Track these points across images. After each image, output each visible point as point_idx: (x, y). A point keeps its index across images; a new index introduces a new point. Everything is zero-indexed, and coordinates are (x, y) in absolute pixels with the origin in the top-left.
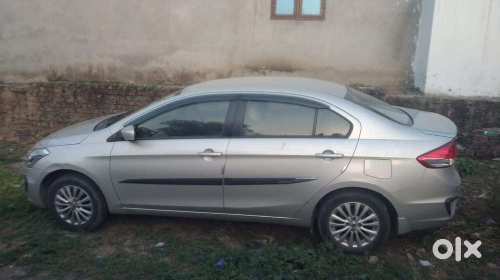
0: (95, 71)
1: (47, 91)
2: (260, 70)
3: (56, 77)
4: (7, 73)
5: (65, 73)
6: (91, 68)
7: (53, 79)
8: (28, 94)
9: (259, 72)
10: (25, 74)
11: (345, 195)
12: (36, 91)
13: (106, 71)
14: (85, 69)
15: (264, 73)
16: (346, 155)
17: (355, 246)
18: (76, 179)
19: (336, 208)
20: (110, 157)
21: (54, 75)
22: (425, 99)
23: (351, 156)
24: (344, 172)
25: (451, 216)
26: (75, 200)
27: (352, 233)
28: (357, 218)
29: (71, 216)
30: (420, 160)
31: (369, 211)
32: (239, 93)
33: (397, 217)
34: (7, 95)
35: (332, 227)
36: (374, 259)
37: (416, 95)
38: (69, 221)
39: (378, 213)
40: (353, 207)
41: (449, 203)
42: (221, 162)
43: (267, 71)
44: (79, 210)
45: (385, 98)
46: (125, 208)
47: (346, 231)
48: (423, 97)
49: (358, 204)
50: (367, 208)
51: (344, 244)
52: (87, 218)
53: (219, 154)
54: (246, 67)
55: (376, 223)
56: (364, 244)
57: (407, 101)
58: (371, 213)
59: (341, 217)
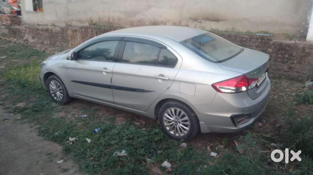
0: (111, 20)
1: (85, 31)
2: (198, 20)
3: (93, 23)
4: (73, 20)
5: (98, 21)
6: (109, 18)
7: (91, 24)
8: (77, 32)
9: (198, 22)
10: (80, 21)
11: (171, 103)
12: (80, 31)
13: (116, 20)
14: (106, 19)
15: (200, 22)
16: (170, 78)
17: (177, 135)
18: (55, 77)
19: (167, 110)
20: (67, 68)
21: (92, 22)
22: (303, 45)
23: (173, 79)
24: (169, 89)
25: (238, 127)
26: (56, 88)
27: (176, 126)
28: (178, 118)
29: (56, 95)
30: (214, 86)
31: (184, 115)
32: (123, 36)
33: (198, 121)
34: (70, 32)
35: (166, 121)
36: (184, 145)
37: (297, 42)
38: (55, 98)
39: (189, 116)
40: (175, 111)
41: (233, 118)
42: (110, 76)
43: (203, 21)
44: (58, 93)
45: (271, 43)
46: (75, 95)
47: (172, 125)
48: (301, 43)
49: (178, 110)
50: (183, 113)
51: (172, 132)
52: (61, 98)
53: (109, 71)
54: (190, 18)
55: (188, 123)
56: (182, 135)
57: (288, 46)
58: (185, 116)
59: (170, 116)
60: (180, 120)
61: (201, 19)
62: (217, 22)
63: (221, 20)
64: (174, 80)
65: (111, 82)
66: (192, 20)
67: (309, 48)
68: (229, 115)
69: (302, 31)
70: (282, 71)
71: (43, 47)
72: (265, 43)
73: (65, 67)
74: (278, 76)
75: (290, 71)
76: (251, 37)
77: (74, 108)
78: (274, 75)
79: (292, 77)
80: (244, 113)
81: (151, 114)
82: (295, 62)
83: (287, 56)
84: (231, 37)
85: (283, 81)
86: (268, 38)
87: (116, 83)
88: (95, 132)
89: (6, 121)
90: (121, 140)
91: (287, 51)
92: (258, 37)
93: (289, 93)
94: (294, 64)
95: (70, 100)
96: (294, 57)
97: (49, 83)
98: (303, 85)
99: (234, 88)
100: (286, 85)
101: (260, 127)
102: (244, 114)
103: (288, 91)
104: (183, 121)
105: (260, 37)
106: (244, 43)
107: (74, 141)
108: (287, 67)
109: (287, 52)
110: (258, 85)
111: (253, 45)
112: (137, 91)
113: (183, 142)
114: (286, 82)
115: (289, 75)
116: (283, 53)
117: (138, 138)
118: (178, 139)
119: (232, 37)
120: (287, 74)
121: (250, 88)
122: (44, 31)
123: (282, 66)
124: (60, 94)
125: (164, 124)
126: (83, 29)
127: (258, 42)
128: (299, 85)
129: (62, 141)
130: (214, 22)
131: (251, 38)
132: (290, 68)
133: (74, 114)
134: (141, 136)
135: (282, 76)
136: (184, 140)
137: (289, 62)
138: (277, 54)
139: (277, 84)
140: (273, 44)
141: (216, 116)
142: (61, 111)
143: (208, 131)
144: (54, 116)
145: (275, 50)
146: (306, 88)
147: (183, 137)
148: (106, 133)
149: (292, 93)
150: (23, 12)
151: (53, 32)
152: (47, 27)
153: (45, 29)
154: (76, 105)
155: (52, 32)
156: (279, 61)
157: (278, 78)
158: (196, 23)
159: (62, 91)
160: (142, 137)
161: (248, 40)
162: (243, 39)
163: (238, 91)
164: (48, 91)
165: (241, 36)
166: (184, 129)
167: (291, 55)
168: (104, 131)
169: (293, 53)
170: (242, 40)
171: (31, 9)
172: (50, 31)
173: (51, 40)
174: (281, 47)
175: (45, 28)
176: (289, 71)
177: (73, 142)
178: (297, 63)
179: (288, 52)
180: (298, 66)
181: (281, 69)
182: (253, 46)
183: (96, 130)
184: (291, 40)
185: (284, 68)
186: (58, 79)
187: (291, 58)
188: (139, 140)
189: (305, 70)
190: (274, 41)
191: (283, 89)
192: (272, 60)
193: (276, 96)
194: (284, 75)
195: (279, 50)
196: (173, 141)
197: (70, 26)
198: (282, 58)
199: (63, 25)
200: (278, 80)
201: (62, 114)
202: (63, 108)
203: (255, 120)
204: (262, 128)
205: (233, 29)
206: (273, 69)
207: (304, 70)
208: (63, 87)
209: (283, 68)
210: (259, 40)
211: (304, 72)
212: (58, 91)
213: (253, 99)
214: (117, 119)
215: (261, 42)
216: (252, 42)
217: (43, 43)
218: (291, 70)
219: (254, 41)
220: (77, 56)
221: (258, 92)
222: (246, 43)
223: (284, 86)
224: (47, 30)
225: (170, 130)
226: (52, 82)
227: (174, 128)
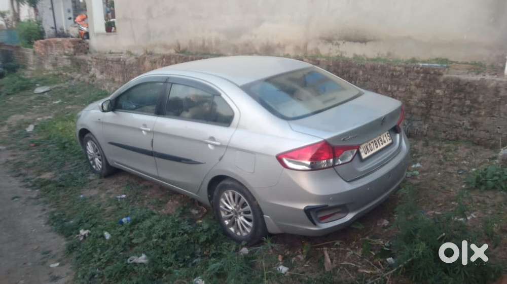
3: (181, 49)
4: (156, 46)
5: (188, 46)
7: (178, 51)
8: (157, 64)
9: (333, 43)
10: (165, 46)
11: (227, 182)
12: (161, 61)
13: (214, 44)
14: (199, 43)
15: (338, 44)
16: (224, 144)
17: (238, 234)
18: (92, 136)
19: (224, 194)
20: (102, 123)
21: (179, 47)
22: (495, 82)
23: (226, 144)
24: (222, 160)
25: (319, 227)
26: (94, 152)
27: (236, 220)
28: (238, 206)
29: (94, 163)
30: (279, 158)
31: (245, 203)
33: (262, 214)
34: (147, 64)
35: (224, 211)
36: (245, 250)
37: (488, 77)
38: (94, 167)
39: (251, 206)
40: (234, 196)
41: (308, 211)
42: (151, 136)
43: (341, 42)
44: (97, 160)
45: (441, 79)
46: (115, 163)
47: (232, 217)
48: (493, 80)
49: (237, 193)
50: (243, 199)
51: (232, 229)
52: (101, 167)
53: (149, 129)
54: (321, 38)
55: (250, 216)
56: (244, 234)
57: (470, 84)
58: (247, 205)
59: (228, 204)
60: (241, 210)
61: (338, 38)
62: (364, 44)
63: (370, 41)
64: (227, 147)
65: (152, 147)
66: (324, 41)
68: (302, 206)
70: (460, 128)
71: (113, 86)
72: (430, 80)
73: (100, 122)
74: (454, 138)
75: (475, 129)
76: (407, 70)
77: (116, 183)
78: (446, 136)
79: (479, 139)
80: (326, 204)
81: (205, 198)
82: (483, 113)
83: (468, 102)
84: (376, 70)
85: (461, 146)
86: (436, 70)
87: (157, 149)
88: (122, 223)
89: (17, 199)
90: (149, 237)
91: (469, 93)
92: (419, 69)
93: (466, 168)
94: (481, 116)
95: (112, 172)
96: (480, 104)
97: (86, 145)
98: (494, 155)
99: (309, 163)
100: (465, 153)
101: (384, 227)
102: (327, 206)
103: (464, 164)
104: (244, 213)
105: (422, 70)
106: (397, 79)
107: (87, 235)
108: (469, 122)
109: (467, 96)
110: (364, 156)
111: (412, 83)
112: (183, 161)
113: (246, 246)
114: (466, 148)
115: (472, 136)
116: (460, 96)
117: (174, 236)
118: (238, 241)
119: (377, 69)
120: (469, 134)
121: (341, 162)
122: (115, 63)
123: (460, 120)
124: (99, 161)
125: (221, 215)
126: (164, 60)
127: (420, 78)
128: (487, 153)
129: (71, 234)
130: (359, 44)
131: (408, 72)
132: (474, 124)
133: (111, 193)
134: (180, 233)
135: (460, 137)
136: (246, 243)
137: (472, 113)
138: (451, 98)
139: (449, 150)
140: (445, 82)
141: (285, 207)
142: (95, 188)
143: (279, 231)
144: (82, 194)
145: (448, 91)
146: (497, 161)
147: (246, 239)
148: (136, 226)
149: (470, 167)
150: (91, 35)
151: (127, 63)
152: (119, 57)
153: (115, 60)
154: (120, 178)
155: (125, 64)
156: (455, 110)
157: (454, 140)
158: (330, 45)
159: (100, 157)
160: (181, 234)
161: (403, 74)
162: (395, 74)
163: (314, 168)
164: (86, 155)
165: (392, 68)
166: (247, 226)
167: (474, 101)
168: (134, 222)
169: (478, 97)
170: (392, 75)
171: (103, 29)
172: (123, 63)
173: (123, 76)
174: (457, 86)
175: (116, 57)
176: (472, 129)
177: (85, 236)
178: (485, 115)
179: (470, 96)
180: (488, 121)
181: (458, 125)
182: (411, 85)
183: (124, 220)
184: (478, 74)
185: (464, 123)
186: (94, 139)
187: (476, 105)
188: (174, 239)
189: (500, 127)
190: (445, 76)
191: (457, 161)
192: (443, 109)
193: (439, 174)
194: (463, 136)
195: (455, 91)
196: (229, 244)
197: (151, 54)
198: (459, 107)
199: (140, 53)
200: (454, 143)
201: (94, 192)
202: (99, 183)
203: (354, 217)
204: (386, 230)
205: (389, 54)
206: (446, 125)
207: (499, 128)
208: (101, 152)
209: (461, 123)
210: (422, 75)
211: (499, 132)
212: (97, 157)
213: (348, 182)
215: (424, 78)
216: (410, 79)
217: (113, 80)
218: (476, 127)
219: (412, 77)
221: (362, 168)
222: (401, 79)
223: (459, 155)
224: (118, 61)
225: (230, 225)
226: (89, 144)
227: (234, 223)
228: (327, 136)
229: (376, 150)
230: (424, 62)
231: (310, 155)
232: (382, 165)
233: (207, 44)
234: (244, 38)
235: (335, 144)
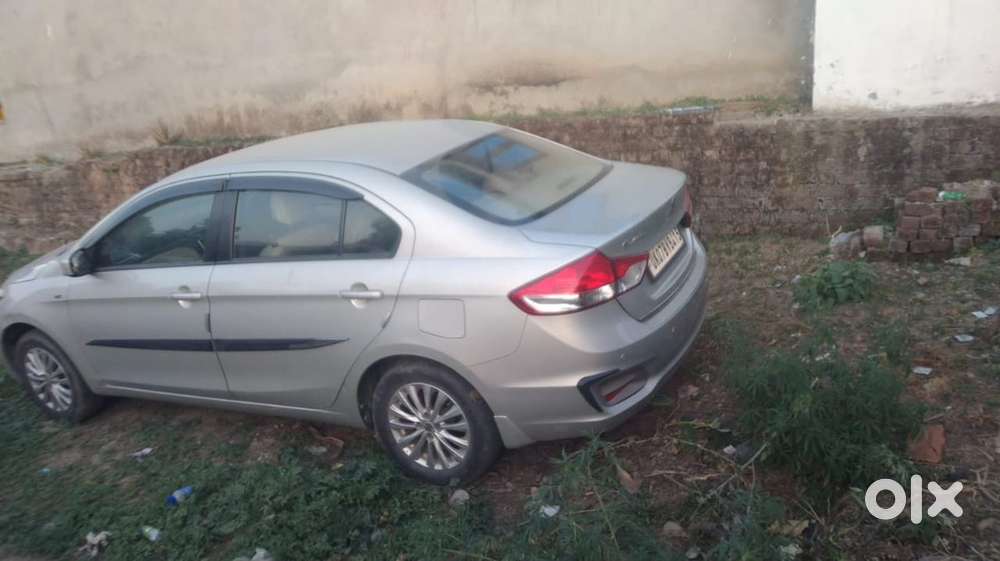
1: (147, 166)
3: (171, 136)
4: (107, 136)
5: (185, 127)
6: (220, 114)
7: (165, 141)
8: (122, 173)
9: (495, 93)
10: (131, 136)
11: (401, 369)
12: (131, 167)
13: (244, 119)
14: (211, 118)
15: (504, 93)
16: (387, 292)
17: (438, 467)
18: (39, 338)
19: (396, 394)
20: (67, 302)
21: (165, 132)
22: (803, 124)
23: (395, 294)
24: (388, 327)
25: (607, 413)
26: (47, 371)
27: (429, 442)
28: (432, 412)
29: (50, 397)
30: (516, 298)
31: (448, 401)
32: (228, 176)
33: (488, 412)
34: (97, 176)
35: (398, 429)
36: (461, 495)
37: (787, 117)
38: (50, 405)
39: (463, 404)
40: (420, 393)
41: (585, 387)
42: (204, 309)
43: (510, 89)
44: (57, 389)
45: (712, 131)
46: (109, 386)
47: (419, 437)
48: (799, 121)
49: (428, 387)
50: (443, 394)
51: (422, 462)
52: (69, 401)
53: (198, 295)
54: (471, 85)
55: (463, 425)
56: (452, 465)
57: (762, 133)
58: (452, 404)
59: (407, 412)
60: (438, 418)
61: (503, 82)
62: (553, 88)
63: (564, 80)
64: (397, 298)
65: (210, 330)
66: (477, 89)
67: (824, 133)
68: (573, 381)
69: (803, 82)
70: (756, 211)
71: (17, 237)
72: (694, 136)
73: (60, 302)
74: (747, 231)
75: (781, 210)
76: (650, 122)
77: (114, 429)
78: (734, 230)
79: (789, 225)
80: (614, 368)
81: (348, 412)
82: (790, 180)
83: (763, 165)
84: (593, 131)
85: (764, 242)
86: (700, 116)
87: (224, 332)
88: (173, 501)
90: (255, 515)
91: (762, 148)
92: (670, 118)
93: (784, 277)
94: (787, 185)
95: (98, 406)
96: (783, 165)
97: (24, 359)
98: (823, 247)
99: (575, 297)
100: (774, 252)
101: (694, 399)
102: (617, 371)
103: (778, 272)
104: (448, 421)
105: (675, 120)
106: (633, 141)
107: (105, 543)
108: (770, 198)
109: (760, 153)
110: (655, 272)
111: (661, 144)
112: (292, 346)
113: (459, 487)
114: (772, 243)
115: (779, 222)
116: (749, 156)
117: (309, 499)
118: (442, 481)
119: (594, 128)
120: (773, 219)
121: (625, 289)
122: (13, 184)
123: (754, 198)
124: (63, 390)
125: (395, 441)
126: (138, 162)
127: (675, 133)
128: (810, 247)
129: (64, 550)
130: (544, 88)
131: (652, 126)
132: (779, 201)
133: (113, 452)
134: (319, 492)
135: (758, 227)
136: (458, 480)
137: (772, 181)
138: (734, 162)
139: (747, 253)
140: (718, 135)
142: (69, 447)
143: (527, 441)
144: (44, 466)
145: (726, 150)
146: (831, 256)
147: (456, 472)
148: (209, 501)
149: (790, 274)
151: (45, 182)
152: (23, 171)
153: (14, 178)
154: (119, 418)
155: (40, 184)
156: (743, 183)
157: (750, 234)
158: (490, 96)
159: (65, 380)
160: (323, 494)
161: (644, 131)
162: (629, 132)
163: (586, 304)
164: (26, 385)
165: (622, 122)
166: (456, 446)
167: (774, 161)
168: (204, 493)
169: (779, 153)
170: (625, 135)
172: (35, 182)
173: (39, 210)
174: (740, 140)
175: (16, 172)
176: (777, 210)
177: (100, 546)
178: (794, 182)
179: (764, 154)
180: (801, 192)
181: (751, 207)
182: (660, 147)
183: (178, 495)
184: (769, 114)
185: (761, 203)
186: (46, 342)
187: (778, 168)
188: (313, 506)
189: (823, 199)
190: (717, 124)
191: (765, 268)
192: (722, 184)
193: (744, 294)
194: (763, 224)
195: (738, 150)
196: (424, 490)
197: (98, 154)
198: (749, 175)
199: (75, 156)
200: (750, 239)
201: (72, 457)
202: (75, 437)
203: (659, 383)
204: (699, 403)
205: (602, 101)
206: (730, 210)
207: (820, 201)
208: (68, 366)
209: (757, 203)
210: (677, 128)
211: (822, 208)
212: (55, 383)
213: (642, 321)
214: (255, 443)
215: (683, 134)
216: (657, 138)
217: (15, 224)
218: (782, 206)
219: (661, 134)
220: (94, 261)
221: (657, 294)
222: (639, 140)
223: (767, 257)
224: (23, 179)
225: (416, 455)
226: (31, 356)
227: (424, 447)
228: (598, 242)
229: (667, 260)
230: (673, 105)
231: (575, 282)
232: (679, 285)
233: (227, 120)
234: (313, 99)
235: (613, 255)
